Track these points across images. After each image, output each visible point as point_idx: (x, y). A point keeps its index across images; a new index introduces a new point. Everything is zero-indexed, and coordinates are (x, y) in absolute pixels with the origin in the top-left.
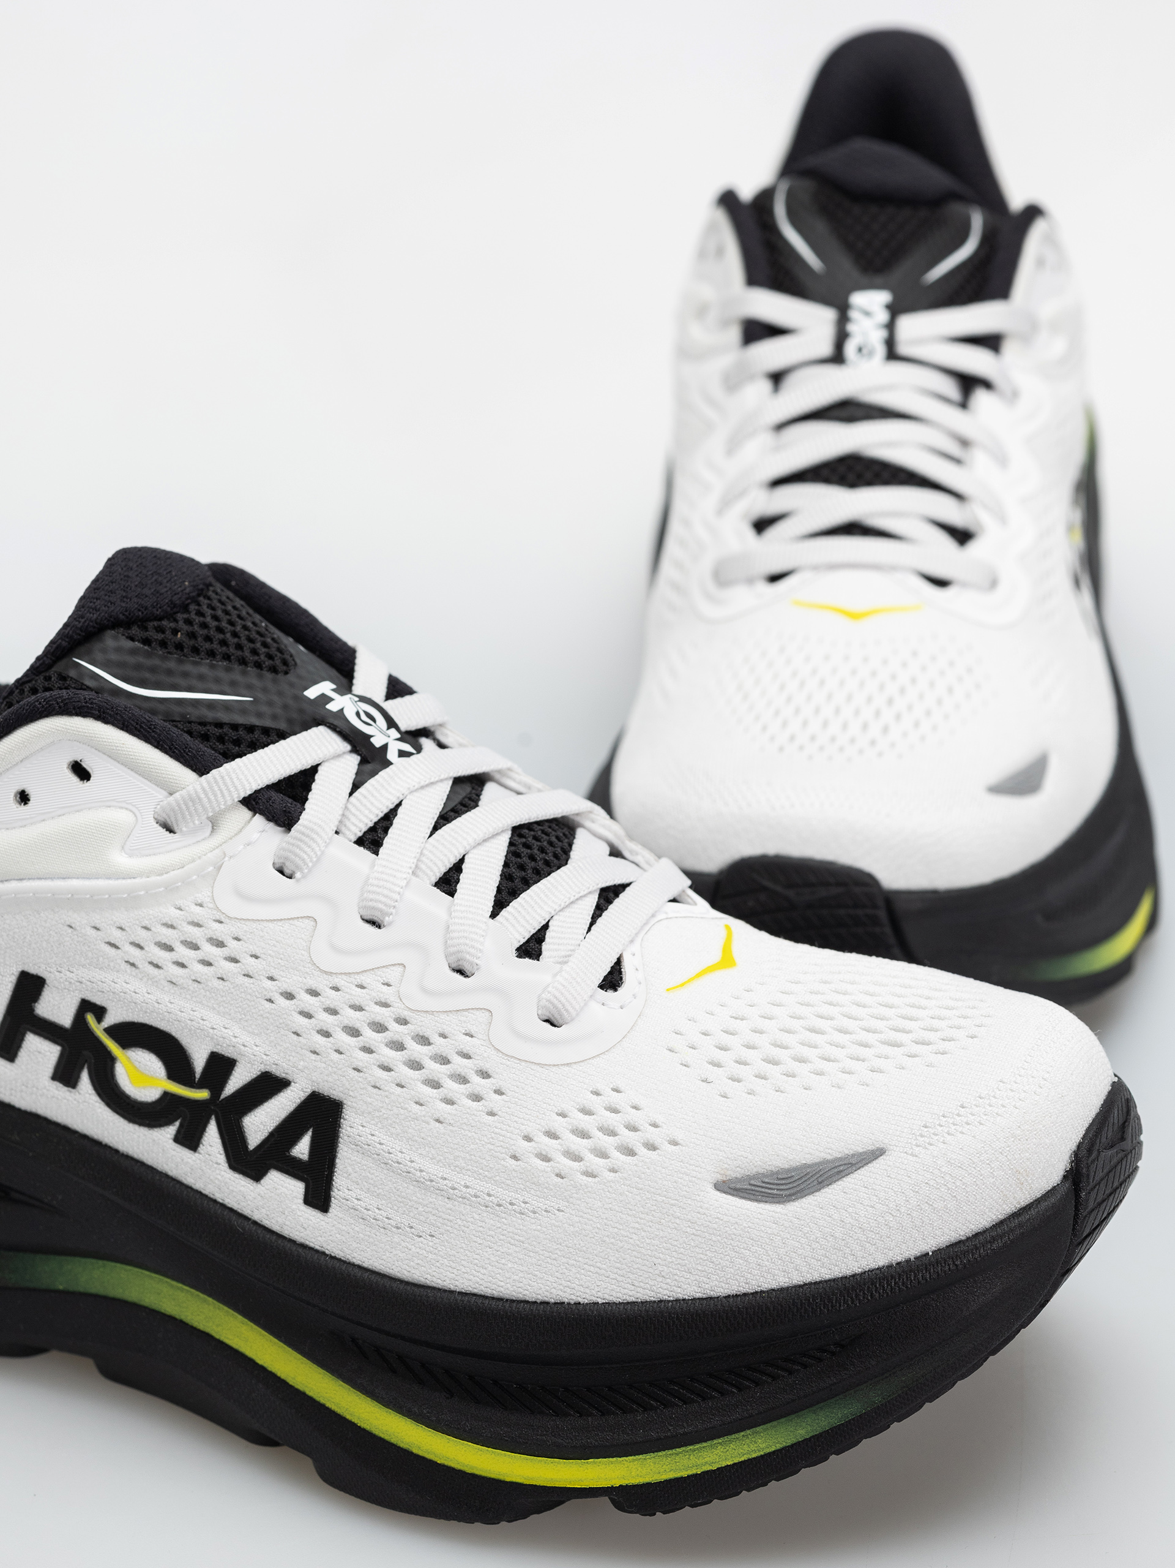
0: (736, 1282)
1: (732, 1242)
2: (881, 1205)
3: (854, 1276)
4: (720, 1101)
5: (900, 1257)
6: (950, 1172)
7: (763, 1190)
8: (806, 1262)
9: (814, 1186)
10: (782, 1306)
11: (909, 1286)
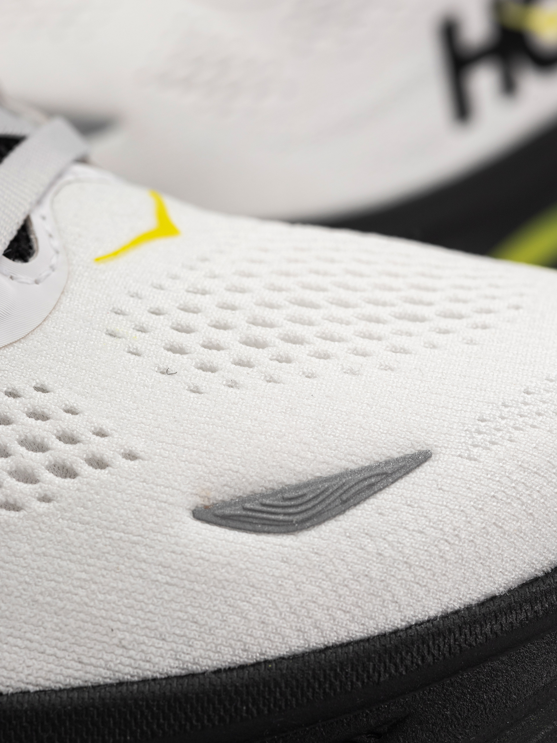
0: (230, 649)
1: (224, 591)
2: (432, 529)
3: (396, 632)
4: (190, 397)
5: (458, 603)
6: (523, 481)
7: (265, 516)
8: (330, 615)
9: (336, 506)
10: (297, 680)
11: (474, 644)
